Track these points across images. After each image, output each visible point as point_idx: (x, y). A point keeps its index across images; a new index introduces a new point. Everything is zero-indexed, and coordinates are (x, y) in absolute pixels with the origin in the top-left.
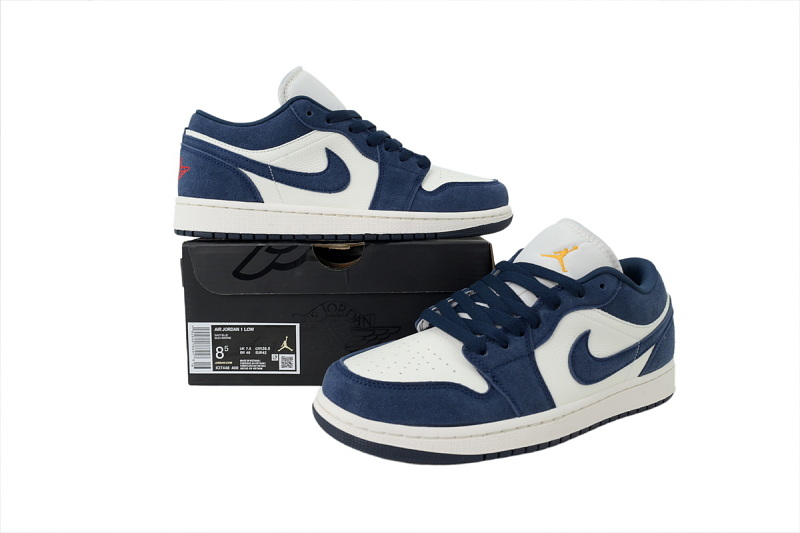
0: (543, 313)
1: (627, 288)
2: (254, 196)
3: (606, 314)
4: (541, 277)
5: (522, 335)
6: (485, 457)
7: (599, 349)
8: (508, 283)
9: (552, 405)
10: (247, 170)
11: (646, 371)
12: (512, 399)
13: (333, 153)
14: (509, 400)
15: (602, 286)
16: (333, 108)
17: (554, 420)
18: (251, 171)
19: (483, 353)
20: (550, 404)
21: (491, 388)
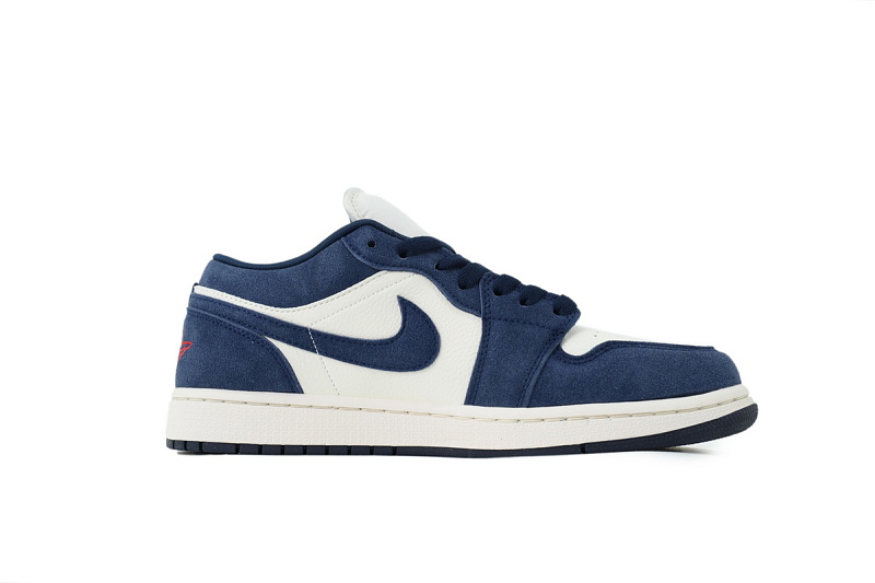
2: (286, 381)
10: (278, 339)
13: (410, 304)
16: (411, 234)
18: (283, 341)
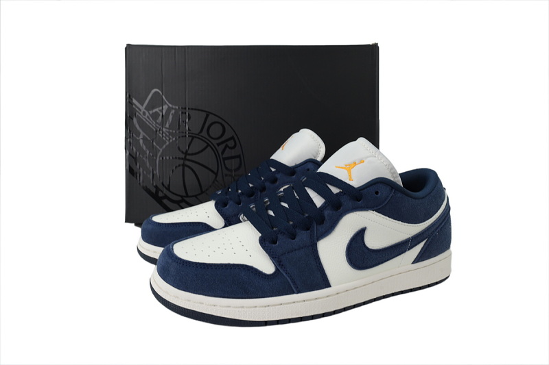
0: (326, 213)
1: (399, 195)
3: (380, 214)
4: (331, 184)
5: (308, 229)
6: (266, 323)
7: (374, 241)
8: (306, 188)
9: (328, 285)
11: (418, 259)
12: (292, 279)
14: (289, 280)
15: (377, 193)
17: (328, 296)
19: (275, 243)
20: (325, 283)
21: (277, 270)
